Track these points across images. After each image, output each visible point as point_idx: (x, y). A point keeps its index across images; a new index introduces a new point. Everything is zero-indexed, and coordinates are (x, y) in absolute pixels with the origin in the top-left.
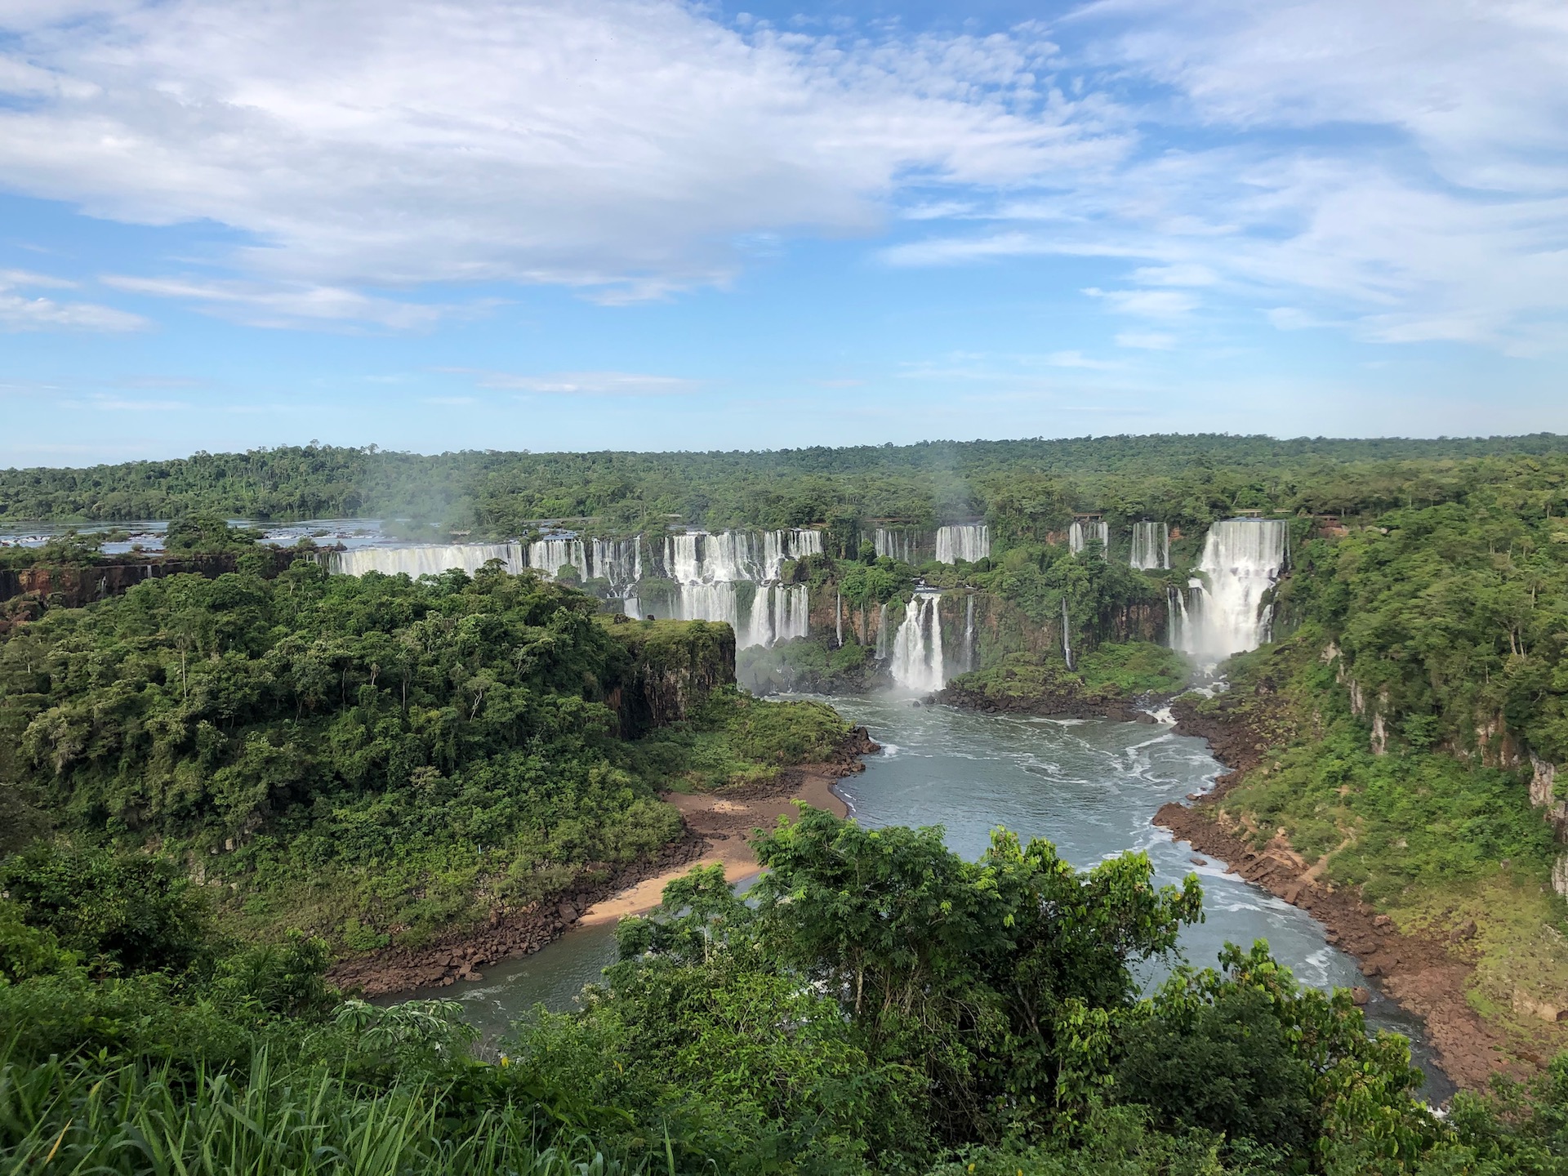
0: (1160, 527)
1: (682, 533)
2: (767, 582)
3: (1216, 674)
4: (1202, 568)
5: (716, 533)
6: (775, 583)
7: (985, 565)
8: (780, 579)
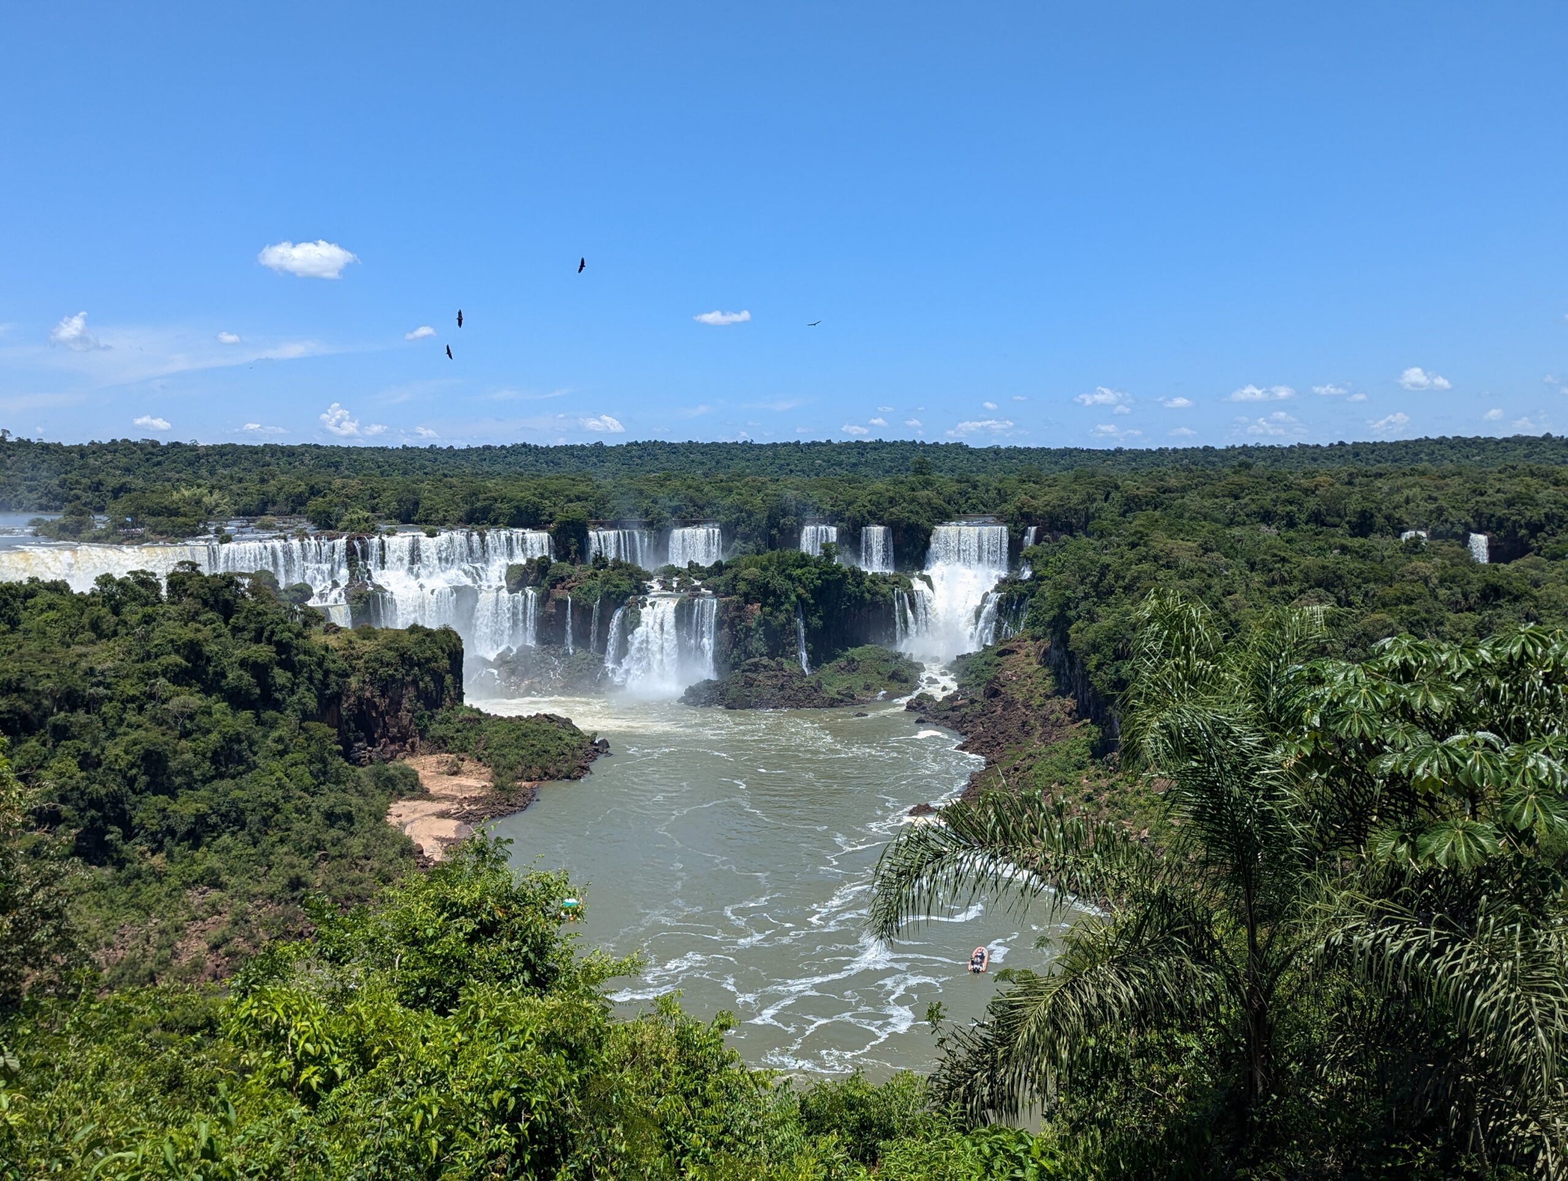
1: (391, 533)
5: (432, 535)
6: (499, 589)
7: (719, 568)
8: (504, 583)
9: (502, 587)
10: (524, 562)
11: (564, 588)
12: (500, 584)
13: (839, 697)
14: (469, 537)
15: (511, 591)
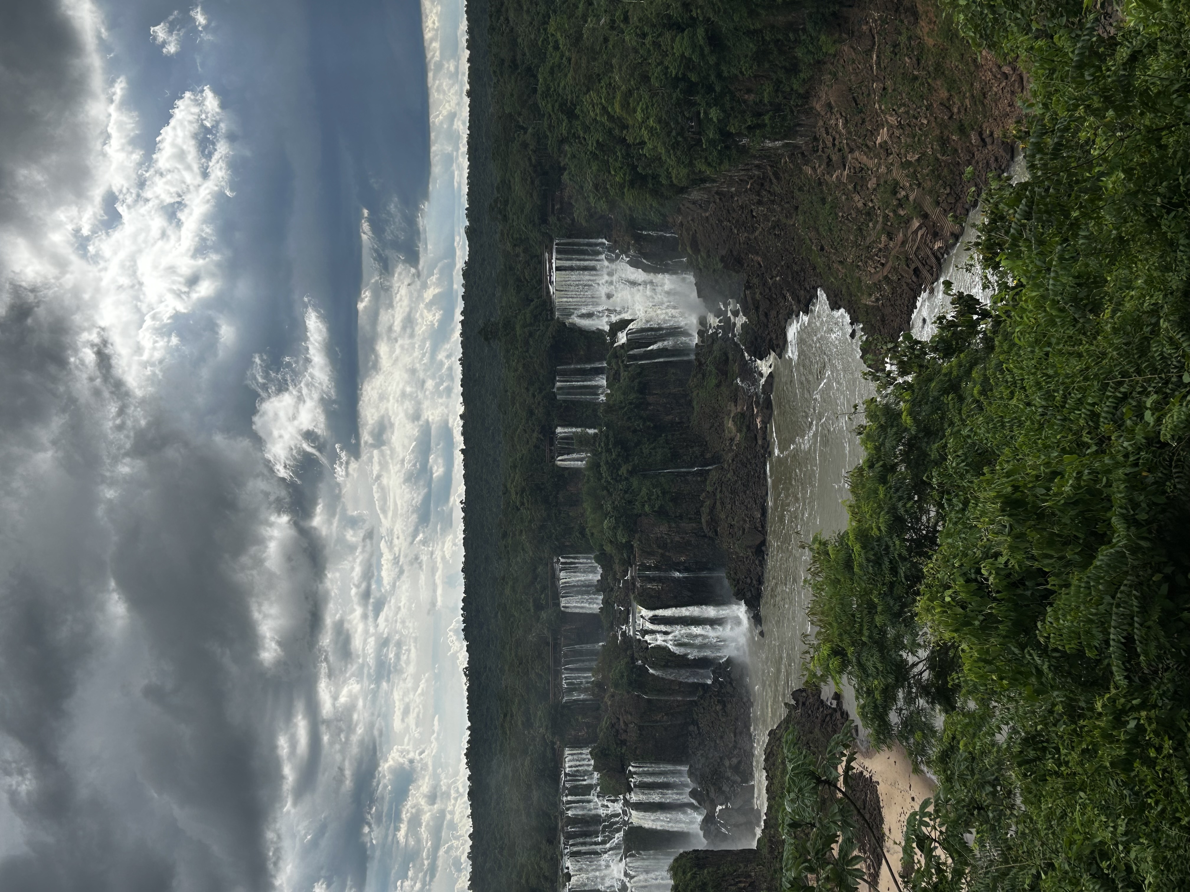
0: (563, 373)
3: (718, 313)
4: (607, 328)
6: (626, 803)
7: (604, 559)
8: (621, 797)
9: (625, 799)
10: (596, 775)
11: (626, 731)
13: (745, 430)
15: (630, 790)
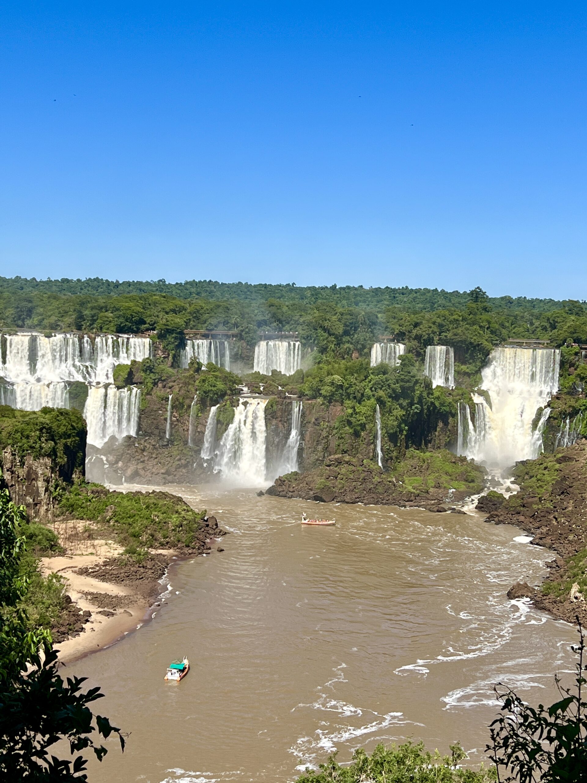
1: (12, 333)
2: (98, 383)
5: (48, 336)
12: (107, 382)
14: (81, 339)
15: (119, 388)
